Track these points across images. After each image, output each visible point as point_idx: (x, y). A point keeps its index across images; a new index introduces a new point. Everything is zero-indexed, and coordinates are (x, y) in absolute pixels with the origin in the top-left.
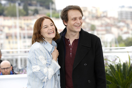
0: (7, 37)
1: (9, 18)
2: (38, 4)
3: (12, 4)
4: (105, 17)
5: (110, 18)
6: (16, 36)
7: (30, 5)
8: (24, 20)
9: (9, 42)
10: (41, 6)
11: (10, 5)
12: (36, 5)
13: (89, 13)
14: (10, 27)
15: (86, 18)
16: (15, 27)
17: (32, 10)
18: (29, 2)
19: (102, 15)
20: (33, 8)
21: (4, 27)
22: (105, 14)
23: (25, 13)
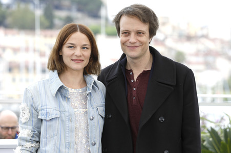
0: (10, 69)
1: (15, 31)
2: (74, 8)
3: (23, 6)
4: (205, 36)
5: (214, 40)
6: (27, 69)
7: (58, 7)
8: (45, 36)
9: (14, 80)
10: (79, 10)
11: (19, 7)
12: (69, 9)
13: (174, 28)
14: (16, 50)
15: (166, 38)
16: (27, 50)
17: (60, 19)
18: (56, 3)
19: (200, 33)
20: (62, 14)
21: (4, 49)
22: (205, 32)
23: (47, 23)
